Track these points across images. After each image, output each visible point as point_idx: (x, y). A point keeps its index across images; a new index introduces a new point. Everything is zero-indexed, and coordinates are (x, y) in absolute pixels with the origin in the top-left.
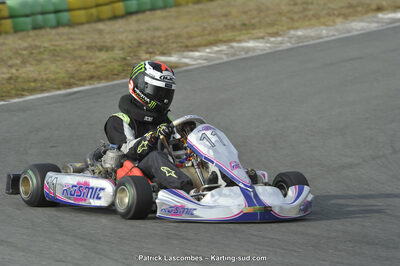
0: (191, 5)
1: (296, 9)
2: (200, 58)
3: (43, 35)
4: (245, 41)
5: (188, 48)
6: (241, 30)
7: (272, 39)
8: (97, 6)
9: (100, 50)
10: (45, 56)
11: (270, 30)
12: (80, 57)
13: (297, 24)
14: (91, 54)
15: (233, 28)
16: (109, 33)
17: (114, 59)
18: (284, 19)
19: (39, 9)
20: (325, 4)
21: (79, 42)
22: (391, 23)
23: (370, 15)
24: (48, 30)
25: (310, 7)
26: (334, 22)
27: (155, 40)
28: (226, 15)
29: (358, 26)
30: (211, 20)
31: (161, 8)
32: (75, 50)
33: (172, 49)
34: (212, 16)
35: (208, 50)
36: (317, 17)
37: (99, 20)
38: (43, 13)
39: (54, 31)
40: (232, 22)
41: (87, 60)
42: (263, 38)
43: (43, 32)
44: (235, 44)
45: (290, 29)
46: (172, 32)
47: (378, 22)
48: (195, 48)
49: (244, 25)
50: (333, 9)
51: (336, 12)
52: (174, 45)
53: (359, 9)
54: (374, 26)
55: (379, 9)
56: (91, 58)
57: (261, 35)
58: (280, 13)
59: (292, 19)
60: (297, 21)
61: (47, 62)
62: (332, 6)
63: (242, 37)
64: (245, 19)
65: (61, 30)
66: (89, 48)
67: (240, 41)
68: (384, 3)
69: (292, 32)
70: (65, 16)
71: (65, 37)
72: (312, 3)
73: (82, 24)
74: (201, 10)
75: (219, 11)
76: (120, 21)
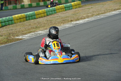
0: (19, 23)
6: (36, 29)
7: (46, 30)
17: (5, 38)
20: (56, 20)
26: (61, 25)
27: (13, 33)
28: (30, 25)
30: (26, 27)
31: (11, 24)
40: (32, 27)
44: (36, 32)
48: (26, 34)
49: (36, 27)
51: (60, 22)
52: (20, 34)
54: (71, 25)
55: (71, 21)
64: (36, 25)
68: (72, 19)
72: (52, 20)
74: (22, 24)
75: (27, 24)
76: (1, 28)
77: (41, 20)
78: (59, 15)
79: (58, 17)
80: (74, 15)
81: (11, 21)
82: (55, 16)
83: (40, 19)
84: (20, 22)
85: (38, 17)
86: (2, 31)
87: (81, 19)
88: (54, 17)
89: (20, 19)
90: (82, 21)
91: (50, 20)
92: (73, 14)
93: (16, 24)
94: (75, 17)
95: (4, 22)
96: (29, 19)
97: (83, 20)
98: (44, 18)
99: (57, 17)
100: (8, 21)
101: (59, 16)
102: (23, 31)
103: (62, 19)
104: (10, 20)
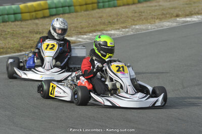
0: (83, 12)
1: (136, 15)
2: (87, 38)
3: (8, 25)
4: (110, 31)
5: (81, 33)
6: (108, 25)
7: (124, 30)
8: (35, 11)
9: (37, 33)
10: (8, 36)
11: (123, 25)
12: (26, 37)
13: (136, 23)
14: (31, 35)
15: (104, 24)
16: (41, 25)
18: (130, 20)
19: (6, 12)
20: (150, 13)
21: (26, 29)
22: (183, 23)
23: (173, 19)
24: (10, 23)
25: (143, 14)
26: (155, 22)
28: (100, 17)
29: (167, 24)
30: (93, 20)
31: (68, 13)
32: (24, 33)
33: (73, 34)
34: (93, 18)
35: (91, 35)
36: (146, 19)
37: (36, 18)
38: (8, 14)
39: (13, 24)
40: (103, 21)
41: (29, 39)
42: (119, 29)
43: (8, 23)
44: (104, 32)
45: (132, 25)
46: (73, 25)
47: (177, 23)
48: (85, 33)
49: (110, 22)
50: (155, 16)
51: (156, 17)
52: (74, 32)
53: (168, 16)
54: (175, 24)
55: (178, 16)
56: (32, 38)
57: (118, 27)
58: (127, 17)
59: (134, 20)
60: (136, 21)
61: (9, 39)
62: (154, 14)
63: (108, 29)
64: (110, 19)
65: (17, 23)
66: (30, 32)
67: (107, 30)
68: (180, 13)
69: (134, 27)
70: (19, 16)
71: (19, 27)
72: (144, 12)
73: (28, 20)
74: (88, 14)
75: (97, 15)
76: (47, 19)
77: (124, 10)
78: (161, 3)
79: (157, 8)
80: (186, 6)
81: (69, 6)
82: (152, 4)
83: (123, 7)
84: (86, 10)
85: (122, 4)
86: (48, 23)
87: (198, 13)
88: (149, 6)
89: (86, 4)
90: (198, 18)
91: (139, 12)
92: (187, 4)
93: (78, 13)
94: (187, 8)
95: (56, 8)
96: (104, 7)
97: (199, 16)
98: (130, 6)
99: (156, 6)
100: (62, 7)
101: (160, 5)
102: (82, 28)
103: (163, 11)
104: (67, 5)
